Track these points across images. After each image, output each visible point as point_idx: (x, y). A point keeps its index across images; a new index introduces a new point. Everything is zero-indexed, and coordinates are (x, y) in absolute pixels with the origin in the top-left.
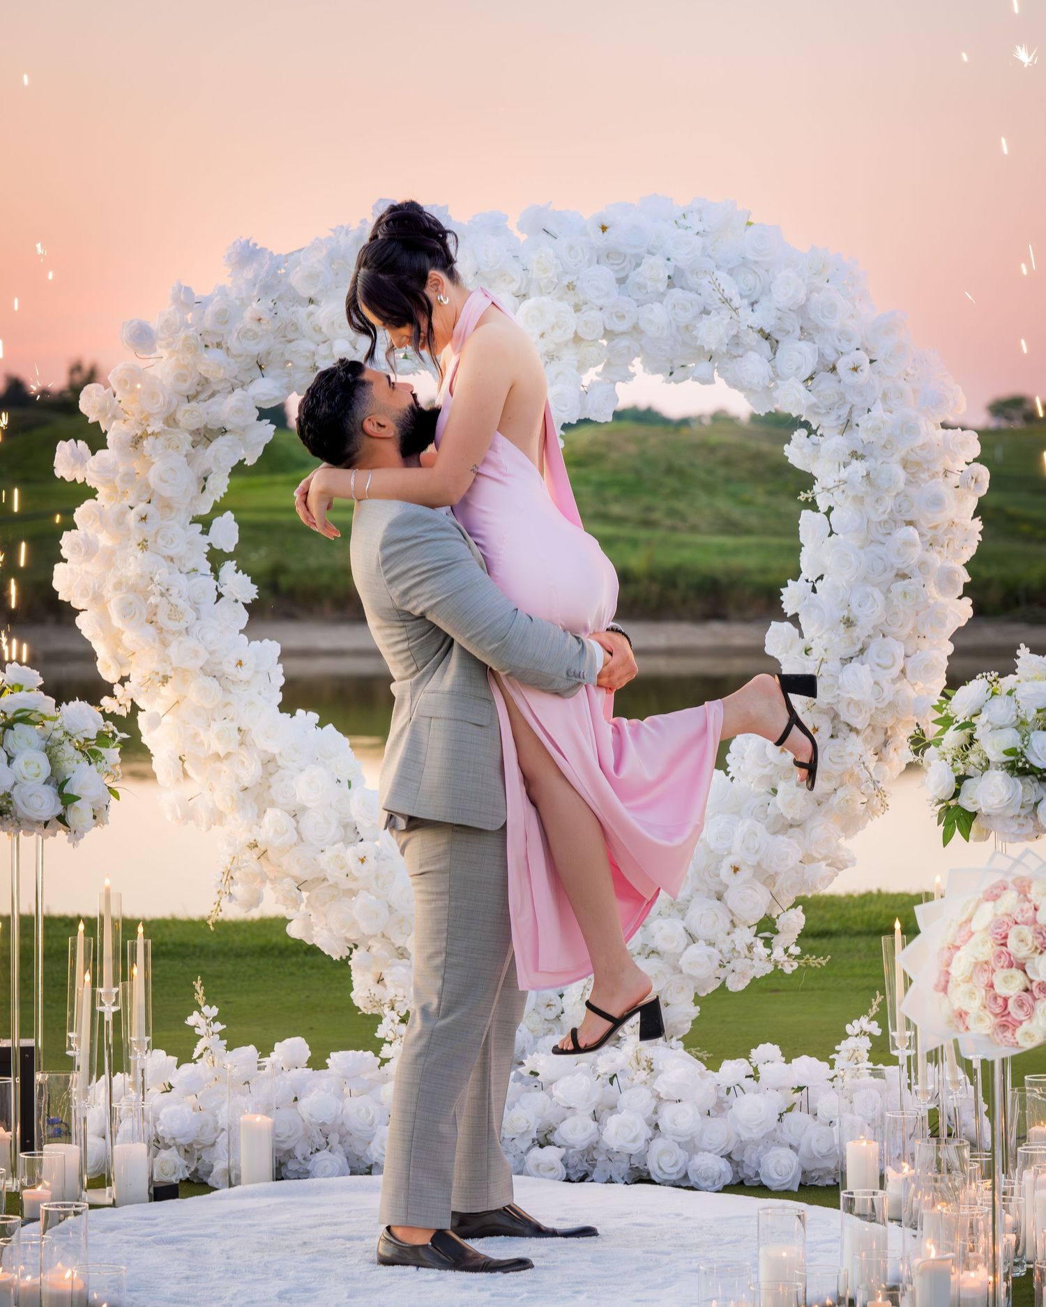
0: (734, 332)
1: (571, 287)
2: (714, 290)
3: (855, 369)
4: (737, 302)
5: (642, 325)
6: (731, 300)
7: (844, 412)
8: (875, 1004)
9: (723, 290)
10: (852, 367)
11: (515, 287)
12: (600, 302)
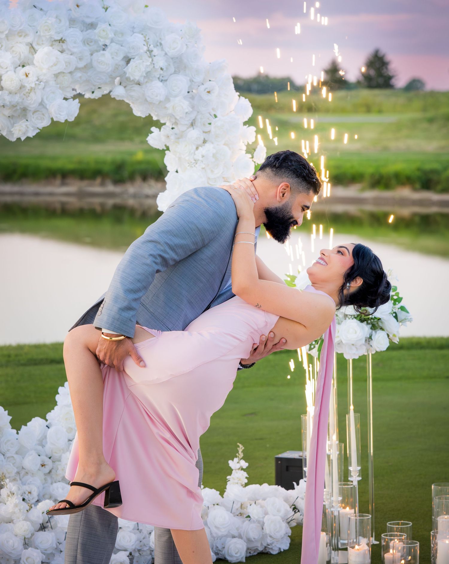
0: (148, 70)
1: (61, 41)
2: (144, 45)
3: (209, 92)
4: (156, 51)
5: (95, 64)
6: (152, 51)
7: (193, 116)
8: (240, 451)
9: (150, 45)
10: (207, 90)
11: (29, 39)
12: (75, 50)
